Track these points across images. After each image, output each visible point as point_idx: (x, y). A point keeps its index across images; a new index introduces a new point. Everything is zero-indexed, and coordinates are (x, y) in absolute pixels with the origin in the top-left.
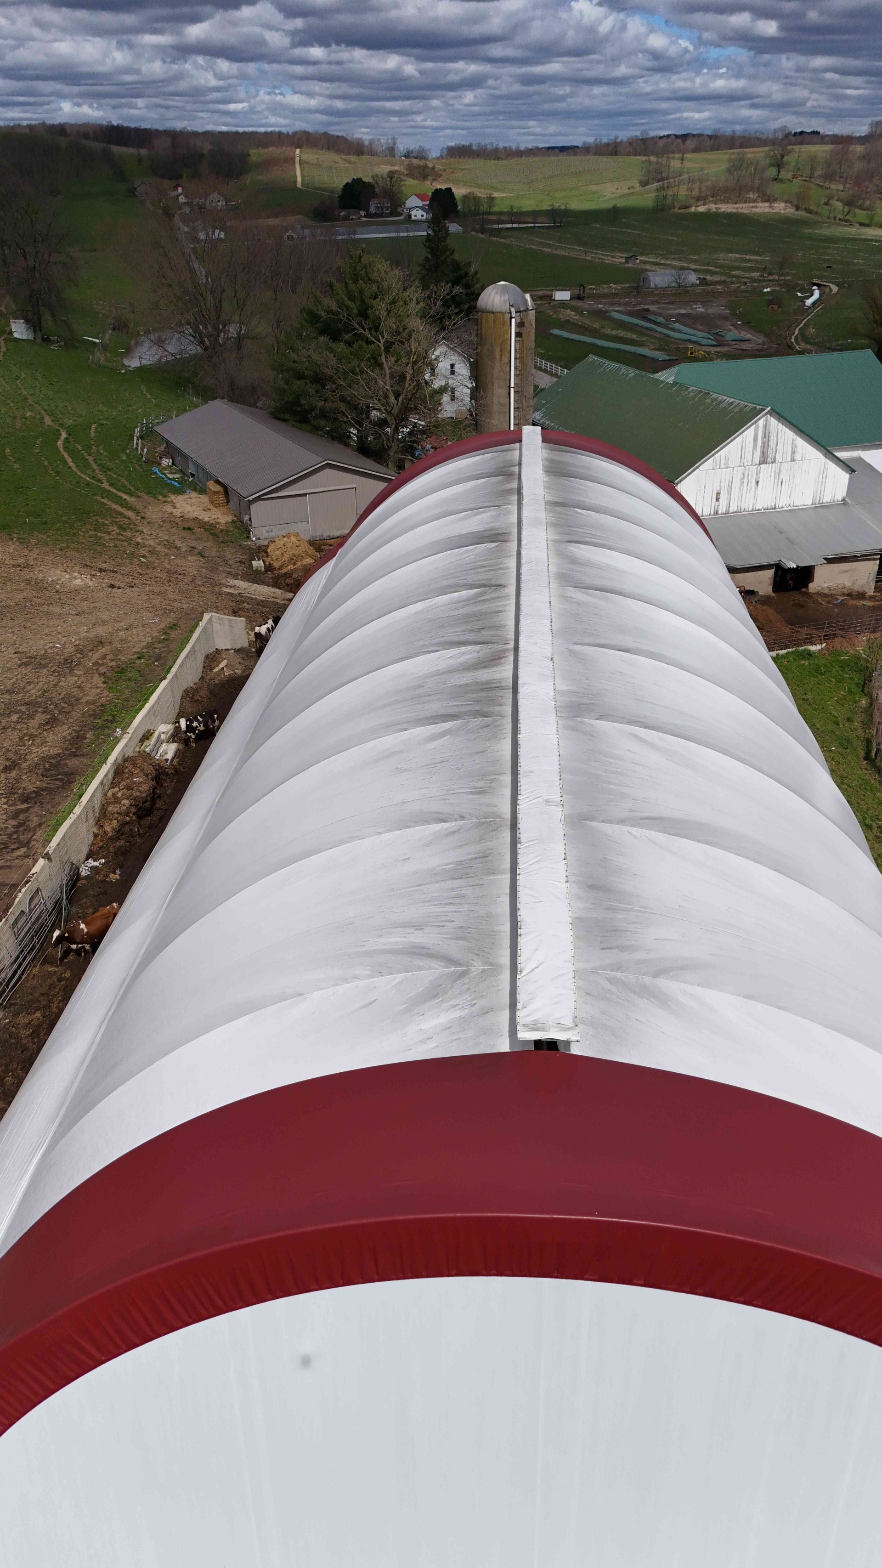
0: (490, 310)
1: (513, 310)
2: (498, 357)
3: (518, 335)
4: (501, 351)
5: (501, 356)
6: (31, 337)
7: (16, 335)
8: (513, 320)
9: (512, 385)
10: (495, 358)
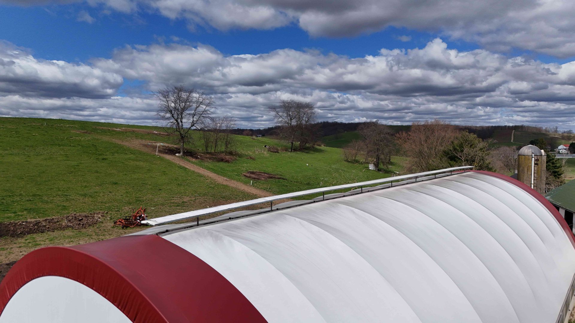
0: (523, 154)
1: (533, 155)
2: (526, 172)
3: (535, 164)
4: (528, 169)
5: (527, 172)
6: (375, 169)
7: (370, 168)
8: (533, 158)
9: (532, 183)
10: (525, 172)
